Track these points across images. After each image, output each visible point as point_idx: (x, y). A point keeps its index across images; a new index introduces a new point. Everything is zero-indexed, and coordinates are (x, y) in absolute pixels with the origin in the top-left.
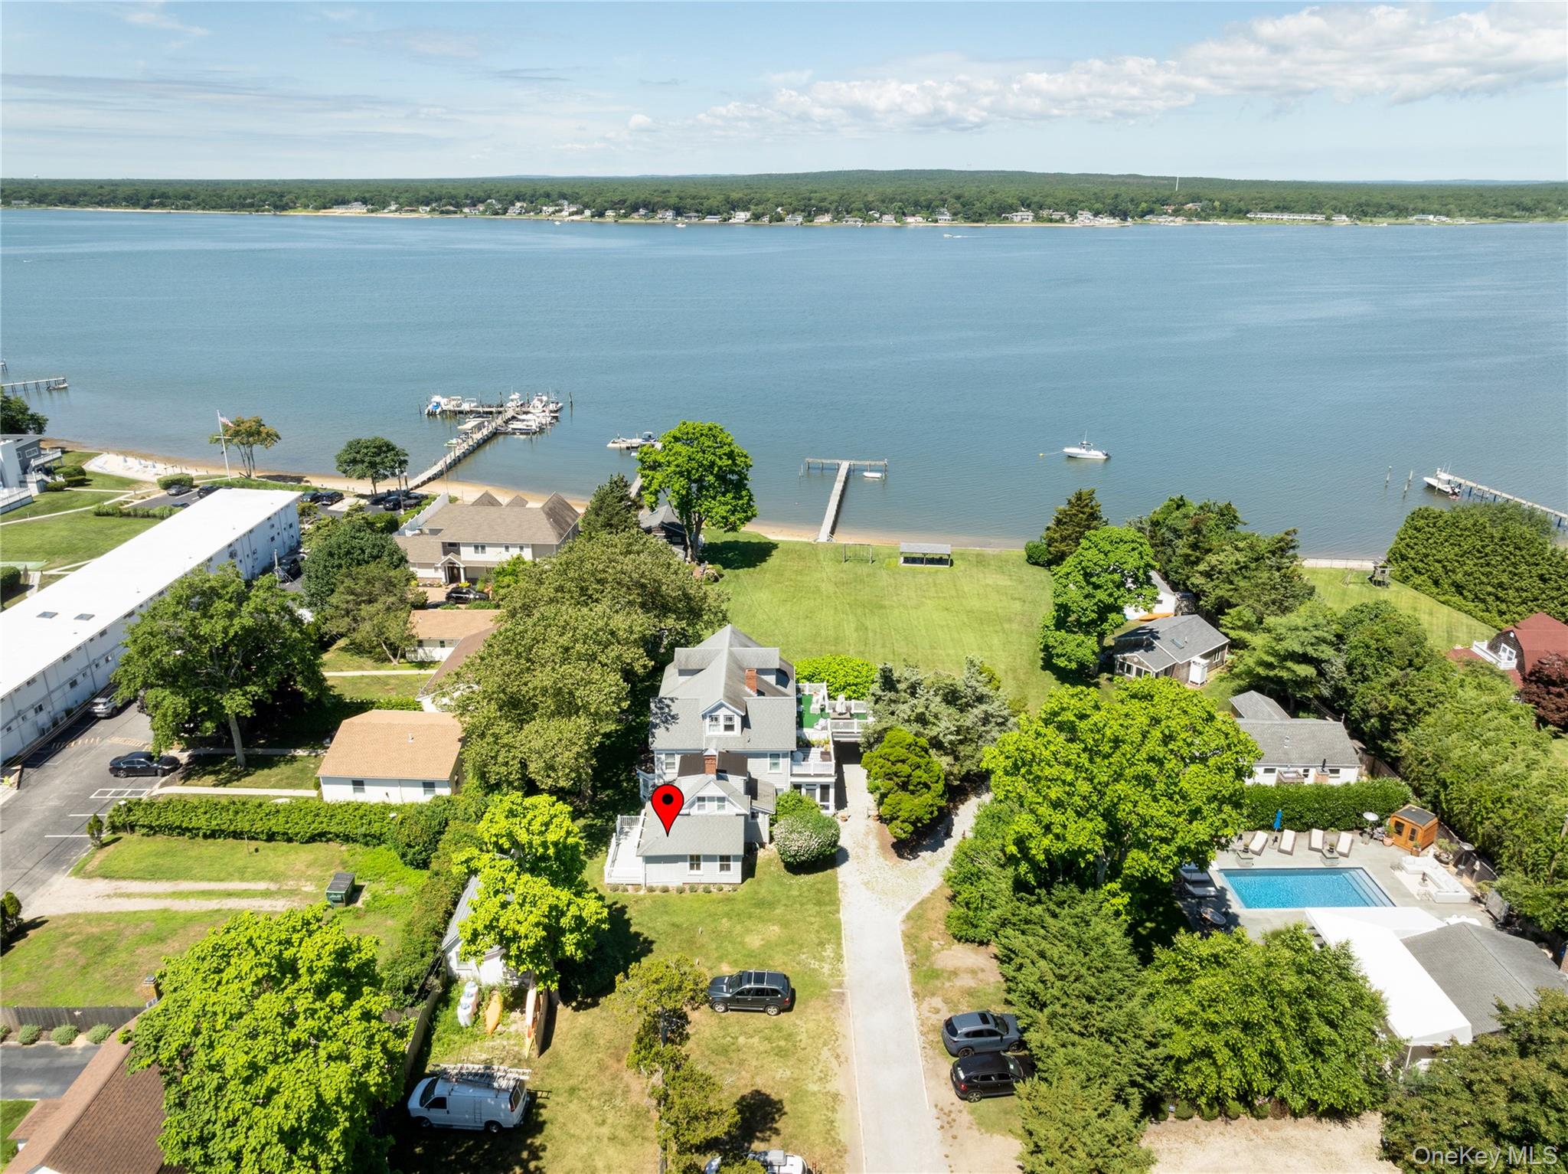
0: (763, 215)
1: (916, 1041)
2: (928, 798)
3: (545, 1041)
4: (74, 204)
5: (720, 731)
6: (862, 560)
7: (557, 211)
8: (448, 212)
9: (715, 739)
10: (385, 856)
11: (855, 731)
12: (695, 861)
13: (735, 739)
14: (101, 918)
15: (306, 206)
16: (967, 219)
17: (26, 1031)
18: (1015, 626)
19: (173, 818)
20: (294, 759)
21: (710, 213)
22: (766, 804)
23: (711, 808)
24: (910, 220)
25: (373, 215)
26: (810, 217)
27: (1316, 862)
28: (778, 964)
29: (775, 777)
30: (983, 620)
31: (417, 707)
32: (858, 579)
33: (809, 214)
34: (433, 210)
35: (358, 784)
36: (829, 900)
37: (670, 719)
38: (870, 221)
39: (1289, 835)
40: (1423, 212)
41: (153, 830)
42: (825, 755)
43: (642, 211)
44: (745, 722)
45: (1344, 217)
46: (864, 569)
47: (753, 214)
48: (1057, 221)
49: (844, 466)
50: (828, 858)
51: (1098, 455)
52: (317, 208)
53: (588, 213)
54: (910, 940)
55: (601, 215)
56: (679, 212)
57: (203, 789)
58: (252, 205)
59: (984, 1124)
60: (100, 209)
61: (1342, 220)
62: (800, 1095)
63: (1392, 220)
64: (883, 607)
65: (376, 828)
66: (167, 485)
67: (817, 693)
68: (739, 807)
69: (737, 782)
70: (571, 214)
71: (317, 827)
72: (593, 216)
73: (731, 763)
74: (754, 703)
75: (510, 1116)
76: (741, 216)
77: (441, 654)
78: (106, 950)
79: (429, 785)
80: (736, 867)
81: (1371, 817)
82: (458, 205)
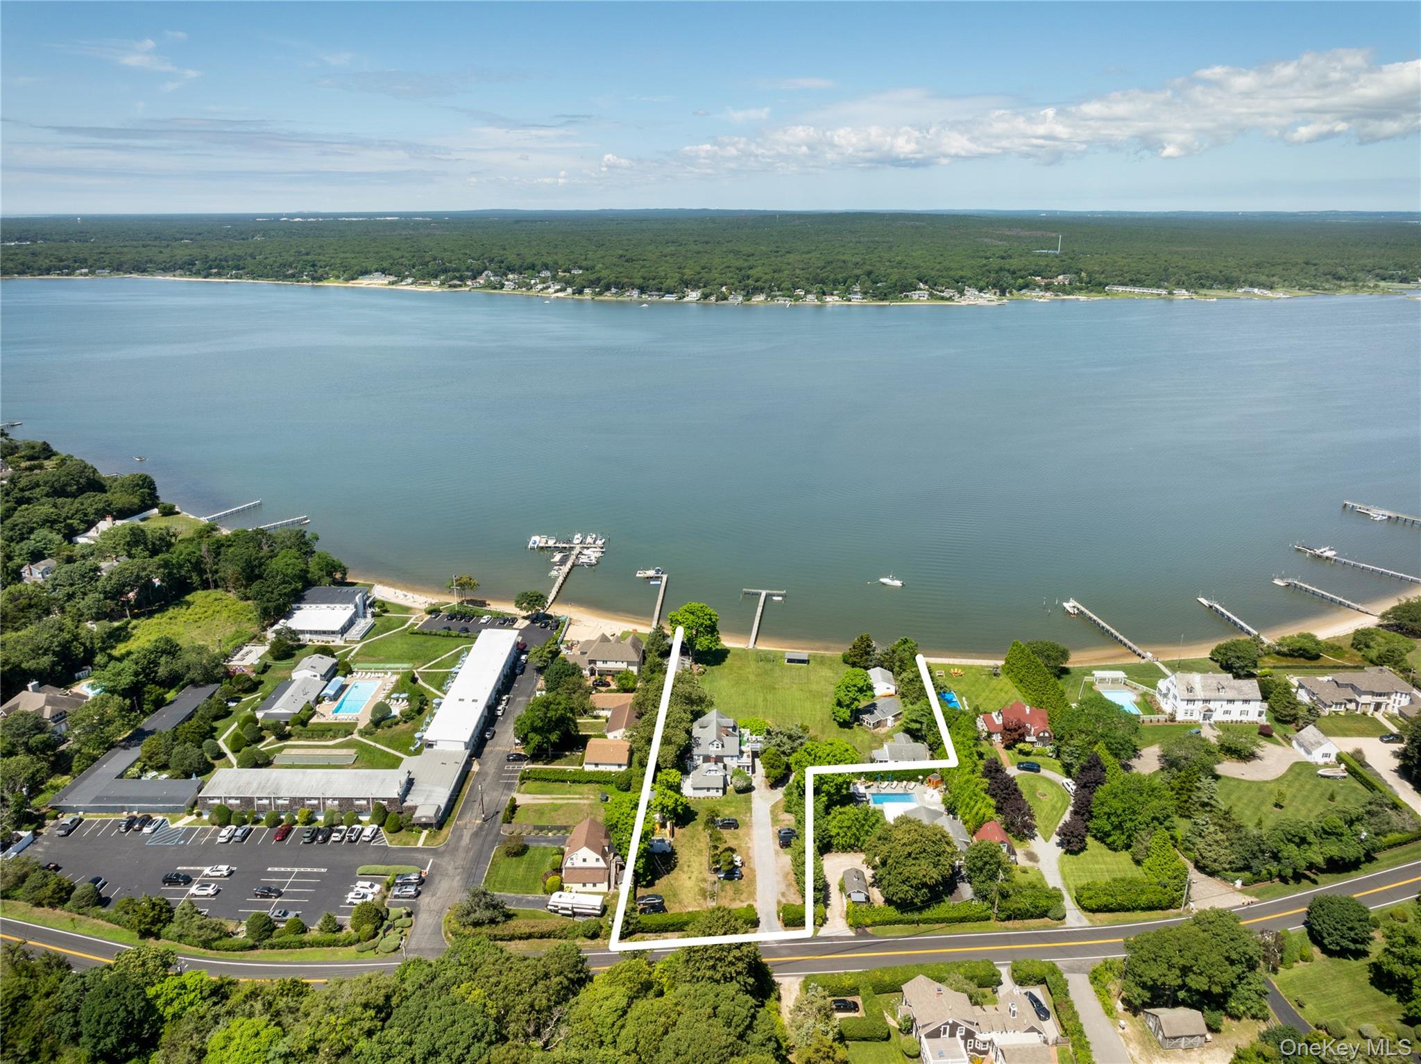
0: (711, 294)
1: (771, 836)
2: (779, 770)
3: (672, 834)
4: (143, 271)
5: (714, 749)
6: (768, 661)
7: (544, 288)
8: (455, 286)
9: (714, 751)
10: (612, 788)
11: (758, 747)
12: (708, 789)
13: (720, 751)
14: (536, 805)
15: (338, 277)
16: (874, 296)
17: (536, 831)
18: (828, 699)
19: (543, 776)
20: (566, 756)
21: (669, 292)
22: (730, 772)
23: (713, 773)
24: (829, 299)
25: (394, 287)
26: (748, 295)
27: (902, 791)
28: (734, 817)
29: (732, 763)
30: (815, 696)
31: (606, 737)
32: (766, 673)
33: (748, 292)
34: (442, 284)
35: (597, 765)
36: (749, 801)
37: (699, 745)
38: (796, 300)
39: (895, 783)
40: (1252, 285)
41: (536, 779)
42: (748, 756)
43: (613, 290)
44: (723, 746)
45: (1184, 291)
46: (769, 666)
47: (703, 294)
48: (947, 299)
49: (764, 593)
50: (748, 789)
52: (347, 280)
53: (569, 290)
54: (772, 812)
55: (580, 292)
56: (643, 290)
57: (539, 766)
58: (293, 276)
59: (785, 853)
60: (169, 278)
61: (1182, 294)
62: (740, 847)
63: (1224, 293)
64: (775, 689)
65: (608, 779)
66: (430, 612)
67: (746, 732)
68: (721, 773)
69: (721, 765)
70: (556, 291)
71: (589, 779)
72: (574, 294)
73: (719, 759)
74: (726, 739)
75: (669, 850)
76: (693, 295)
77: (602, 713)
78: (542, 813)
79: (620, 765)
80: (721, 791)
81: (921, 777)
82: (462, 279)
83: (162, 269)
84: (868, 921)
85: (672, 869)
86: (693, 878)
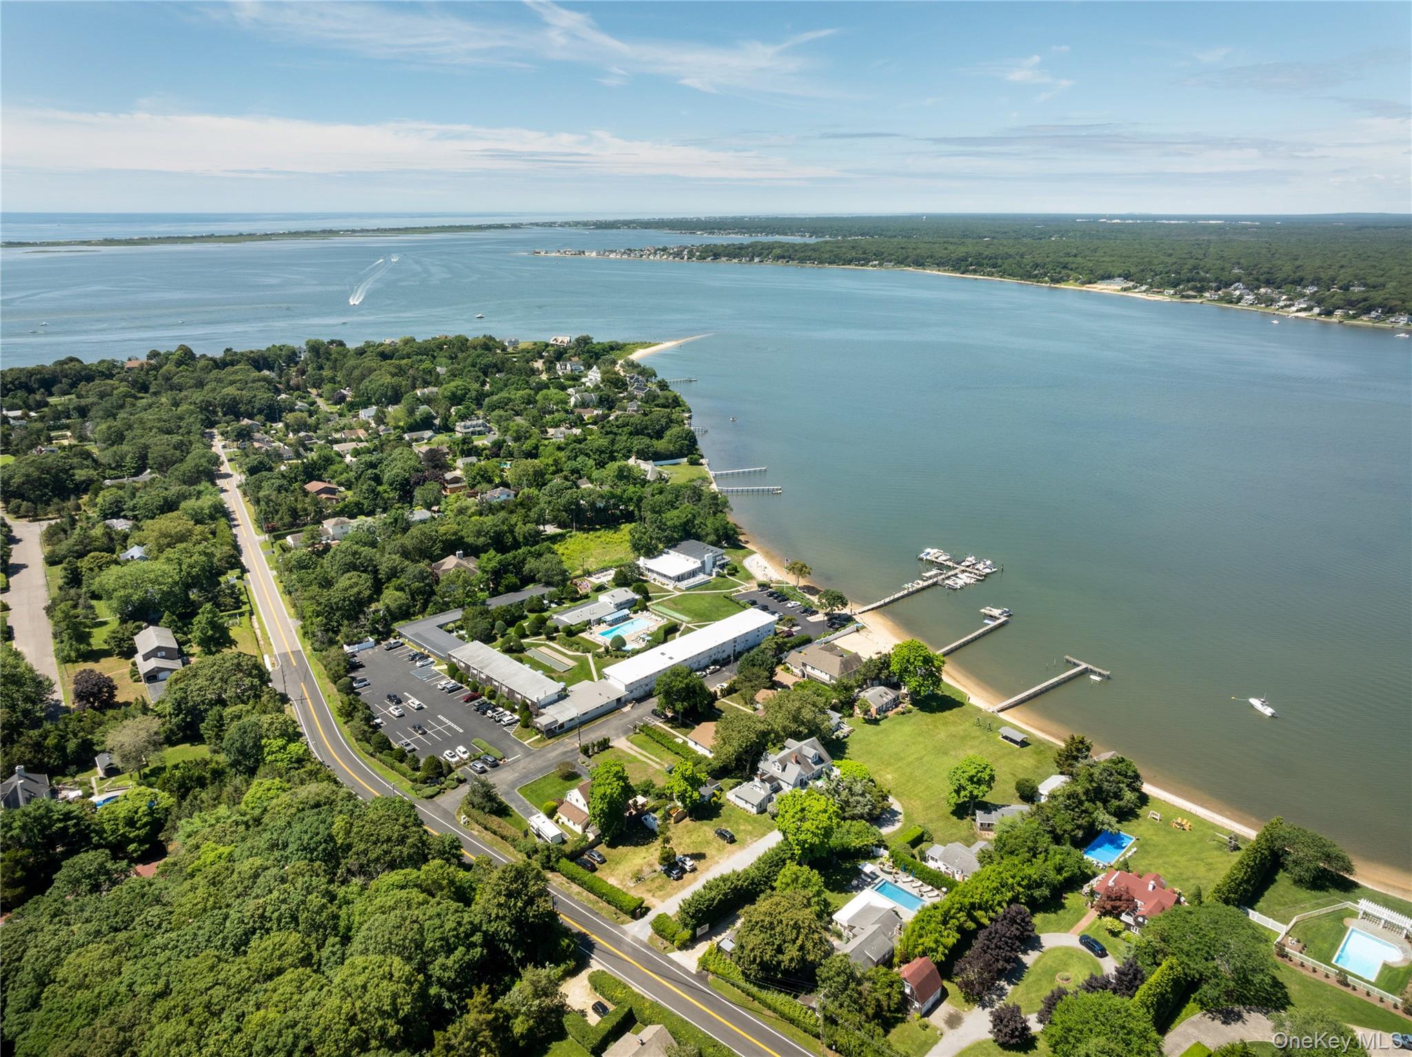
6: (987, 728)
8: (1188, 297)
14: (623, 752)
19: (653, 732)
22: (778, 797)
25: (1125, 293)
27: (916, 893)
28: (740, 834)
32: (964, 737)
35: (696, 743)
37: (765, 761)
41: (647, 735)
44: (784, 770)
49: (1084, 666)
51: (1268, 711)
52: (1084, 284)
53: (1316, 310)
55: (1329, 313)
57: (665, 726)
58: (1036, 277)
62: (713, 857)
64: (946, 753)
65: (691, 756)
66: (761, 586)
67: (835, 772)
68: (765, 792)
70: (1298, 311)
71: (678, 751)
72: (1320, 314)
73: (771, 779)
74: (793, 765)
80: (755, 809)
81: (945, 890)
82: (1201, 290)
83: (938, 264)
84: (712, 968)
85: (643, 845)
86: (646, 860)
